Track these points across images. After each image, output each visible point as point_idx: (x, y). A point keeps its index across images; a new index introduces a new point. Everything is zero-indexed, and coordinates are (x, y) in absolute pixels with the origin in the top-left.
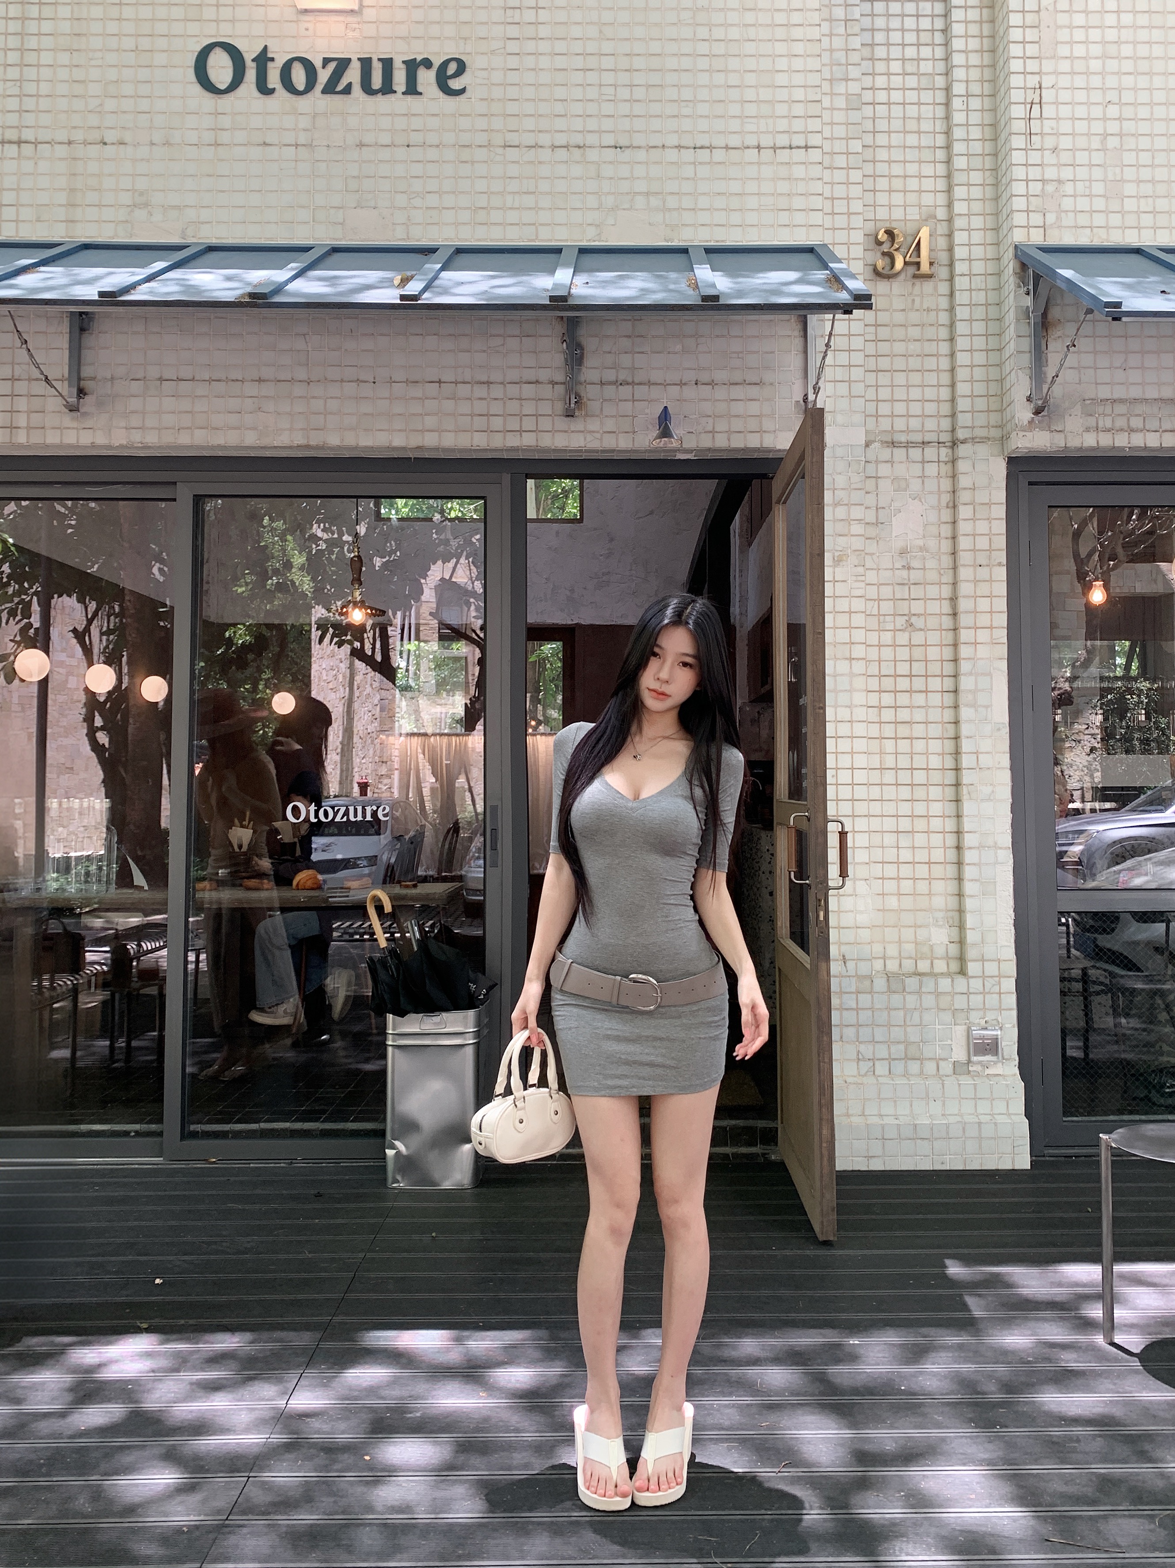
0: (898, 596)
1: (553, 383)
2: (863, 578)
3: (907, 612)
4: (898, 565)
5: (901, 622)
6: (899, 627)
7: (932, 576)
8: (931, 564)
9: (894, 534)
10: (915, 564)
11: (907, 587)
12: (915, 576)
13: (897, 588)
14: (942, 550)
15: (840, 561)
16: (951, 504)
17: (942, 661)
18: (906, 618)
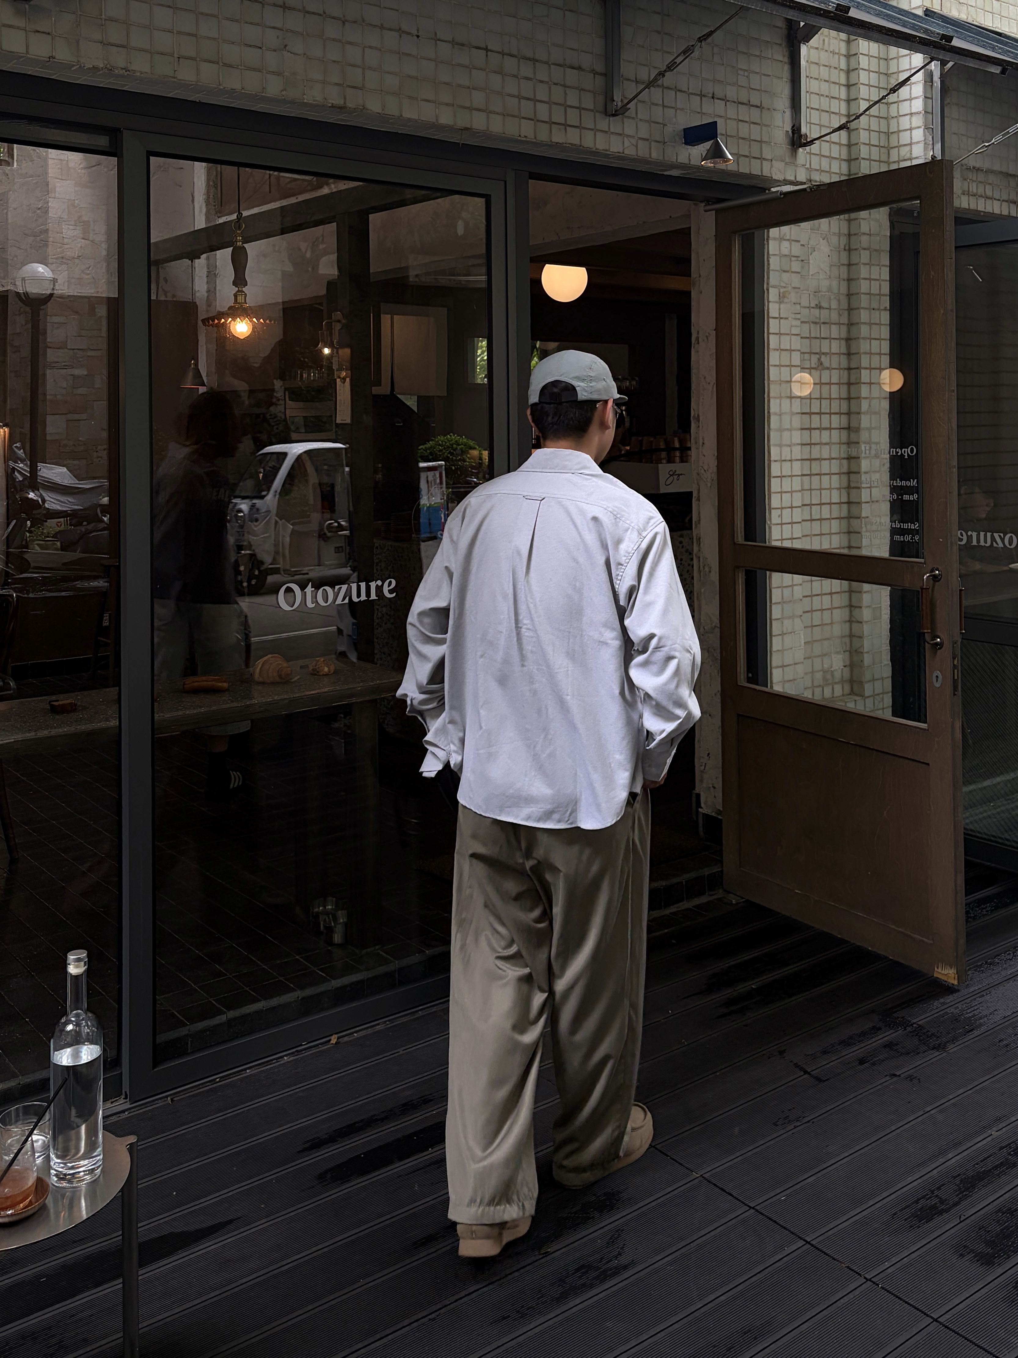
0: (813, 335)
1: (595, 73)
2: (798, 316)
3: (818, 351)
4: (813, 305)
5: (814, 359)
6: (813, 366)
7: (834, 316)
8: (834, 305)
9: (811, 273)
10: (824, 304)
11: (818, 326)
12: (824, 314)
13: (812, 325)
14: (841, 292)
15: (784, 297)
16: (847, 248)
17: (840, 399)
18: (818, 356)
